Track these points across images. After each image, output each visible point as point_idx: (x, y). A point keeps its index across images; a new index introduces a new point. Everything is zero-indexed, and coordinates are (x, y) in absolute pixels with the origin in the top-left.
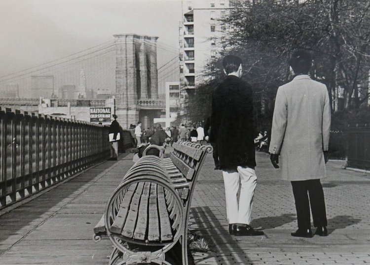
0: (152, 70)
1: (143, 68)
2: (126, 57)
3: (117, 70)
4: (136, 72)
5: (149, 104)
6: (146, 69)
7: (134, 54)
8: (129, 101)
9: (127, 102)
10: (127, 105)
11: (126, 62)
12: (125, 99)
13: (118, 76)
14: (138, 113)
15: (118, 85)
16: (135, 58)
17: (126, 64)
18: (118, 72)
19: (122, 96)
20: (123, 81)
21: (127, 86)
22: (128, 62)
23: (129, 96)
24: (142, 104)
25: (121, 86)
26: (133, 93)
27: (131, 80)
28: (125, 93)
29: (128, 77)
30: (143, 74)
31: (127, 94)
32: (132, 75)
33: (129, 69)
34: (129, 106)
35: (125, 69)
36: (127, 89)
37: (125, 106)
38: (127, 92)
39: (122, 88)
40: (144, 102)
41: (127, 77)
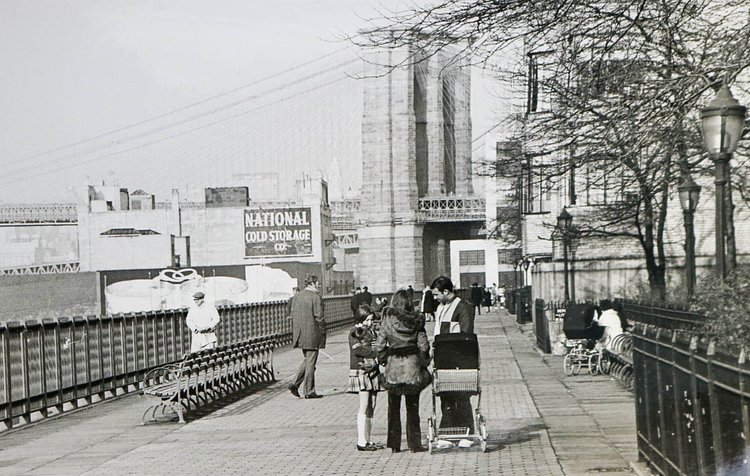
0: (459, 120)
1: (433, 117)
2: (390, 88)
3: (366, 120)
4: (414, 126)
5: (447, 208)
6: (442, 120)
7: (410, 79)
8: (397, 200)
9: (392, 204)
10: (393, 211)
11: (390, 100)
12: (387, 196)
13: (366, 138)
14: (420, 232)
15: (367, 161)
16: (412, 90)
17: (390, 106)
18: (368, 127)
19: (378, 189)
20: (380, 151)
21: (391, 163)
22: (392, 102)
23: (396, 189)
24: (431, 209)
25: (375, 163)
26: (407, 181)
27: (403, 147)
28: (387, 181)
29: (394, 139)
30: (434, 132)
31: (391, 185)
32: (405, 135)
33: (395, 118)
34: (397, 215)
35: (387, 118)
36: (391, 171)
37: (387, 216)
38: (391, 180)
39: (377, 169)
40: (436, 204)
41: (390, 139)
